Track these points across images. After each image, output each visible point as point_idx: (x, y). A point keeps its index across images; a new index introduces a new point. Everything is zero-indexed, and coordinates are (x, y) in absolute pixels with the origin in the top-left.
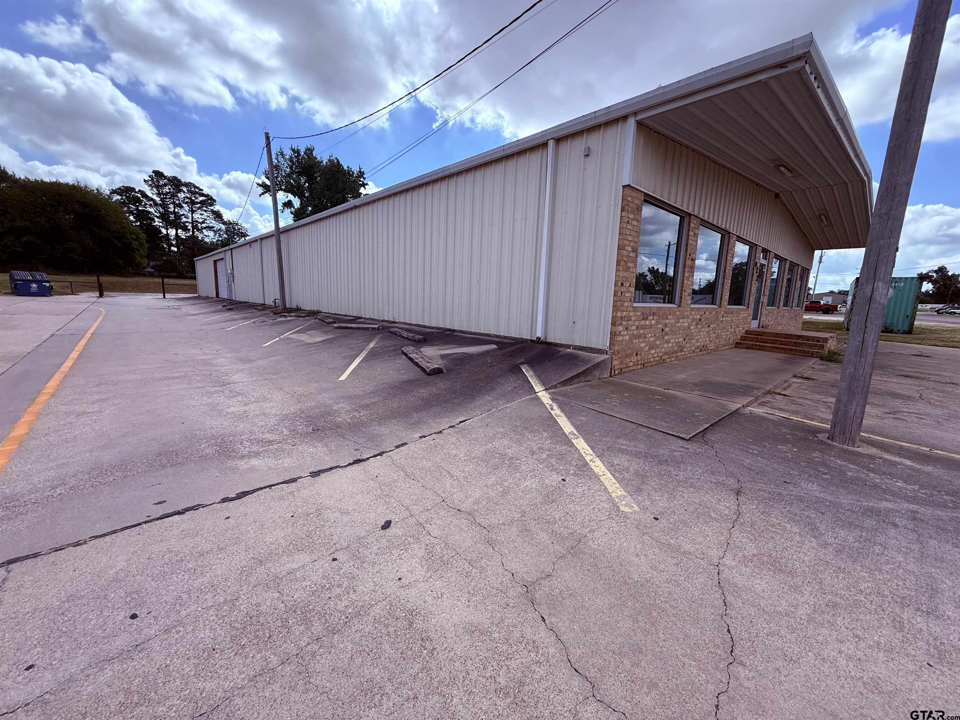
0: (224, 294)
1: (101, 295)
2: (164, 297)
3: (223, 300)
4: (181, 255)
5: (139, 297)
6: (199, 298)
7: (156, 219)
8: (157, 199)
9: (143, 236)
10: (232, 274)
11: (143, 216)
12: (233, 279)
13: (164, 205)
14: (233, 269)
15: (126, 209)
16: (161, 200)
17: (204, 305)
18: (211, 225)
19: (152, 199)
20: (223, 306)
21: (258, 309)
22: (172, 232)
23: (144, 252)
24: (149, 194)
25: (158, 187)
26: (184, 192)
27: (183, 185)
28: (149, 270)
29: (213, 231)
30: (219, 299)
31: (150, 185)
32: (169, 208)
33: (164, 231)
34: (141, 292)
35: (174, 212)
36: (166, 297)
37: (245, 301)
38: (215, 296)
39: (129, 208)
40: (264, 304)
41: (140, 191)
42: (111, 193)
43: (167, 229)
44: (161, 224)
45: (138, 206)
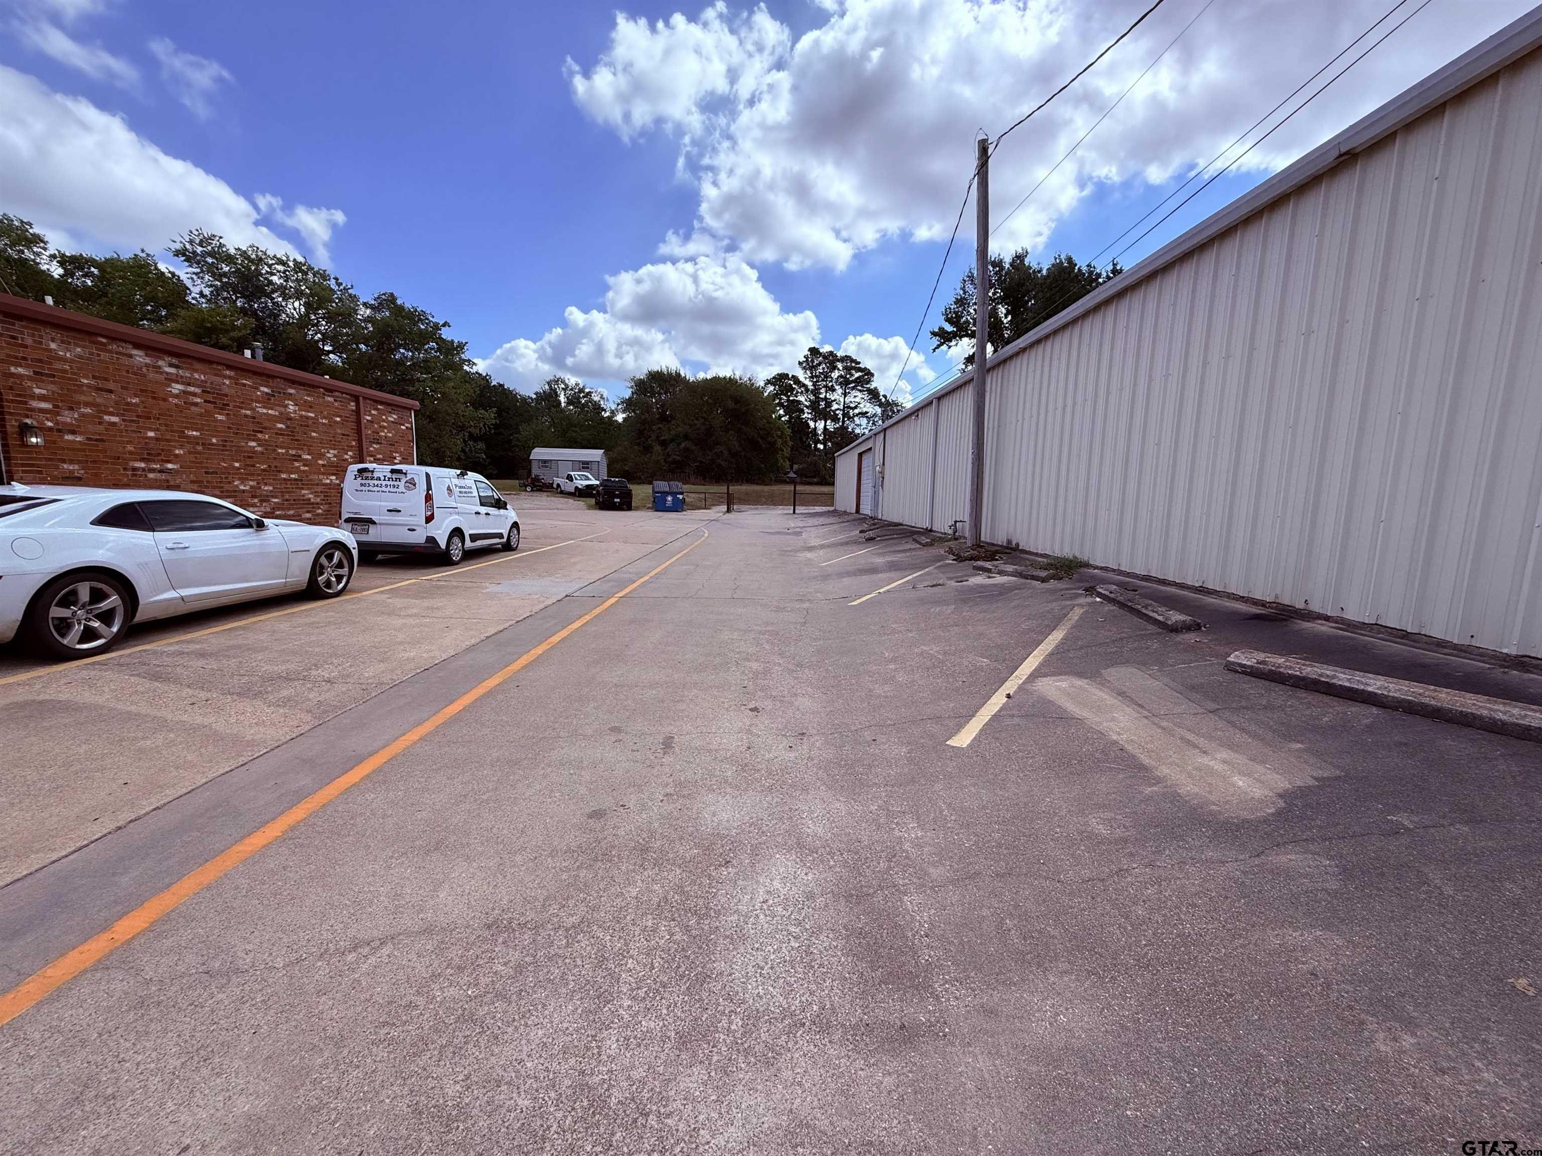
0: (866, 509)
1: (729, 511)
2: (794, 512)
3: (864, 519)
4: (826, 455)
5: (769, 512)
6: (835, 513)
7: (806, 410)
8: (809, 384)
9: (788, 432)
10: (882, 472)
11: (794, 408)
12: (882, 482)
13: (816, 392)
14: (884, 464)
15: (777, 401)
16: (813, 385)
17: (836, 527)
18: (865, 410)
19: (804, 385)
20: (861, 532)
21: (920, 543)
22: (820, 425)
23: (787, 452)
24: (802, 378)
25: (812, 368)
26: (839, 369)
27: (838, 360)
28: (792, 475)
29: (867, 417)
30: (858, 516)
31: (804, 368)
32: (820, 393)
33: (812, 424)
34: (774, 505)
35: (826, 399)
36: (797, 511)
37: (897, 521)
38: (854, 511)
39: (780, 399)
40: (931, 531)
41: (793, 376)
42: (766, 384)
43: (816, 421)
44: (810, 416)
45: (789, 397)
